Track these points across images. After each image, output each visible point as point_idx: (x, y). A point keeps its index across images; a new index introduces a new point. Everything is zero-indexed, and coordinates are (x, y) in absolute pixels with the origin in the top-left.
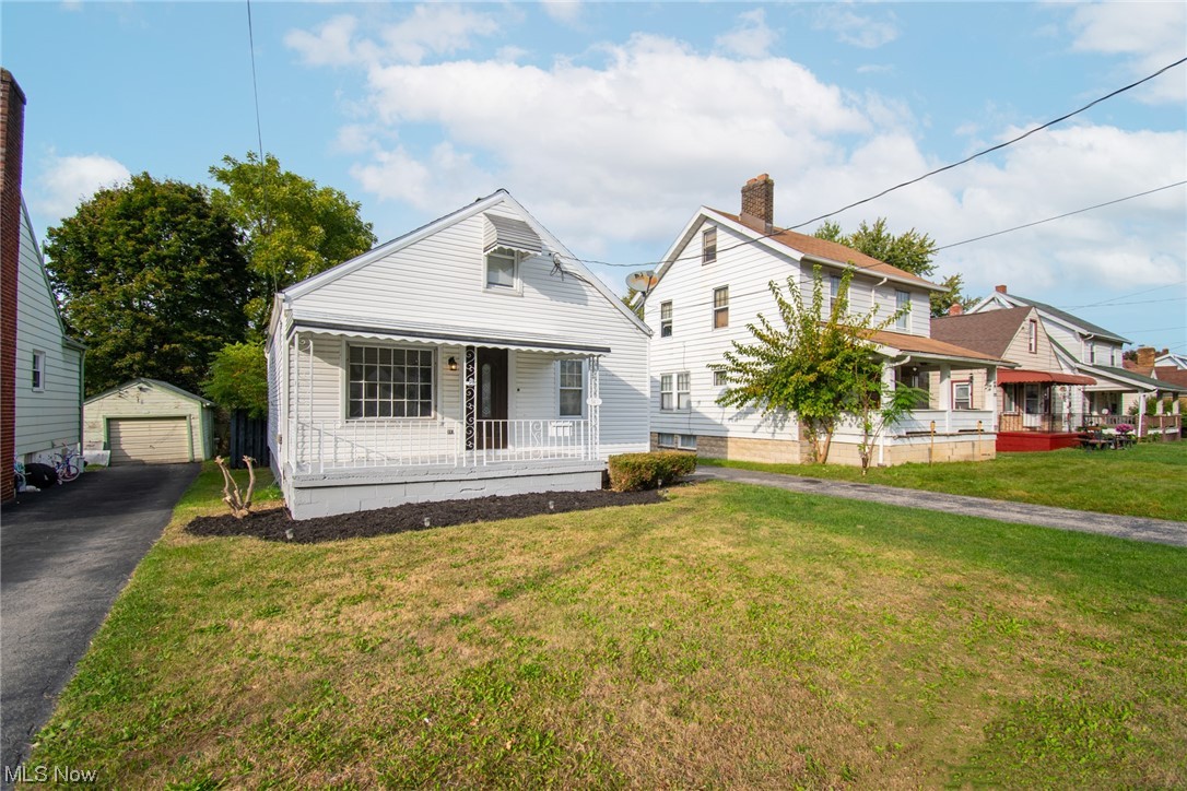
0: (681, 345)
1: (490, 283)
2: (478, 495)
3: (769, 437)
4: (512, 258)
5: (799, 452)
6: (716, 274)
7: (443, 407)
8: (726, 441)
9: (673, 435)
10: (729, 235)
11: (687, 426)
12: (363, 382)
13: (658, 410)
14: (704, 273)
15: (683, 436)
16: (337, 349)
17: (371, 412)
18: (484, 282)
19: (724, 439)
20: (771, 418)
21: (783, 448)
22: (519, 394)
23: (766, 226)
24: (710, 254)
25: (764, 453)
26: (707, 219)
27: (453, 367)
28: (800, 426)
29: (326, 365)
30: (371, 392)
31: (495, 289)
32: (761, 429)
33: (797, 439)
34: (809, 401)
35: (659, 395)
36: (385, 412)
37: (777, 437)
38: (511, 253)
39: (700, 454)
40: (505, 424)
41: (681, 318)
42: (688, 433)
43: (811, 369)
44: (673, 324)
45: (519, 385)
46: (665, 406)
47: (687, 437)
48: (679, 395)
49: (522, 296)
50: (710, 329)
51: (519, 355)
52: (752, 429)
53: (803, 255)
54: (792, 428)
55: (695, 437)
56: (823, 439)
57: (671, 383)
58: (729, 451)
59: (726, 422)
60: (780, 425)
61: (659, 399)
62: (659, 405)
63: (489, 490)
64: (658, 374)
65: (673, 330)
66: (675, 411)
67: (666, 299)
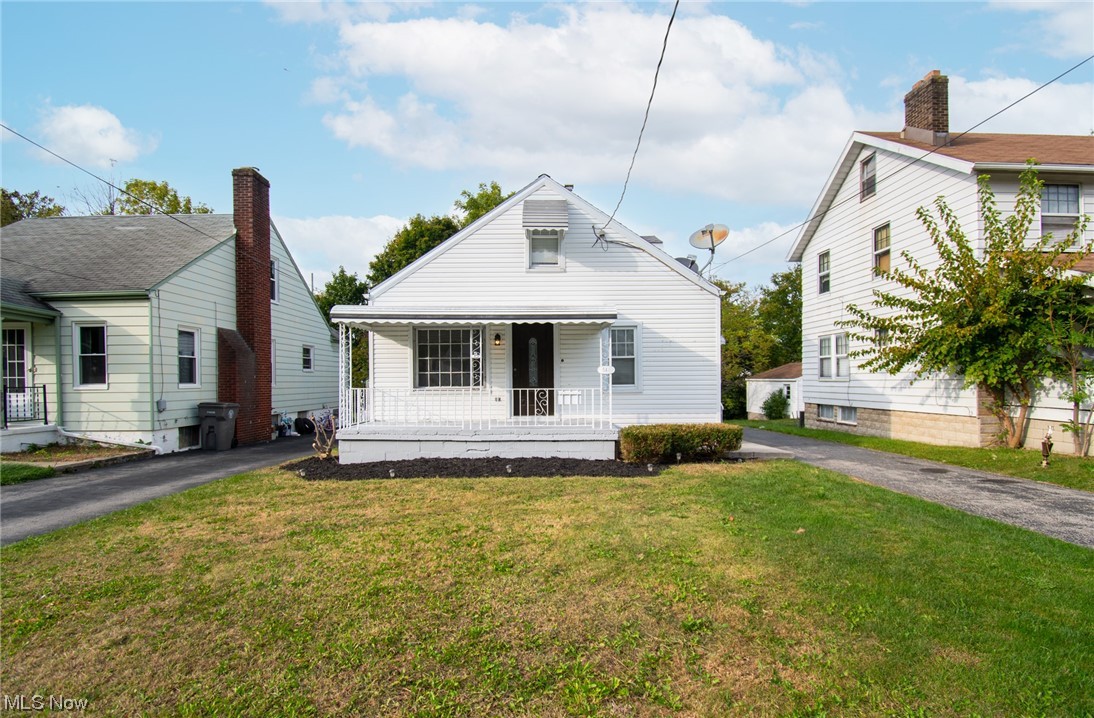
0: (838, 301)
1: (533, 264)
2: (482, 455)
3: (940, 410)
4: (555, 237)
5: (979, 432)
6: (877, 210)
7: (491, 377)
8: (889, 415)
9: (831, 406)
10: (889, 159)
11: (845, 396)
12: (428, 358)
13: (816, 377)
14: (863, 211)
15: (843, 408)
16: (406, 333)
17: (434, 383)
18: (526, 263)
19: (885, 412)
20: (943, 386)
21: (958, 426)
22: (563, 365)
23: (935, 137)
24: (869, 187)
25: (933, 431)
26: (864, 146)
27: (497, 342)
28: (979, 396)
29: (399, 346)
30: (434, 367)
31: (538, 268)
32: (931, 401)
33: (975, 413)
34: (980, 363)
35: (817, 360)
36: (445, 383)
37: (950, 411)
38: (554, 233)
39: (860, 430)
40: (551, 393)
41: (839, 268)
42: (847, 404)
43: (975, 319)
44: (831, 278)
45: (563, 356)
46: (825, 373)
47: (849, 410)
48: (838, 359)
49: (565, 272)
50: (870, 278)
51: (562, 327)
52: (919, 400)
53: (973, 165)
54: (968, 400)
55: (855, 408)
56: (1017, 414)
57: (829, 347)
58: (893, 427)
59: (888, 391)
60: (953, 395)
61: (817, 366)
62: (817, 372)
63: (494, 451)
64: (816, 336)
65: (831, 284)
66: (834, 378)
67: (823, 250)
